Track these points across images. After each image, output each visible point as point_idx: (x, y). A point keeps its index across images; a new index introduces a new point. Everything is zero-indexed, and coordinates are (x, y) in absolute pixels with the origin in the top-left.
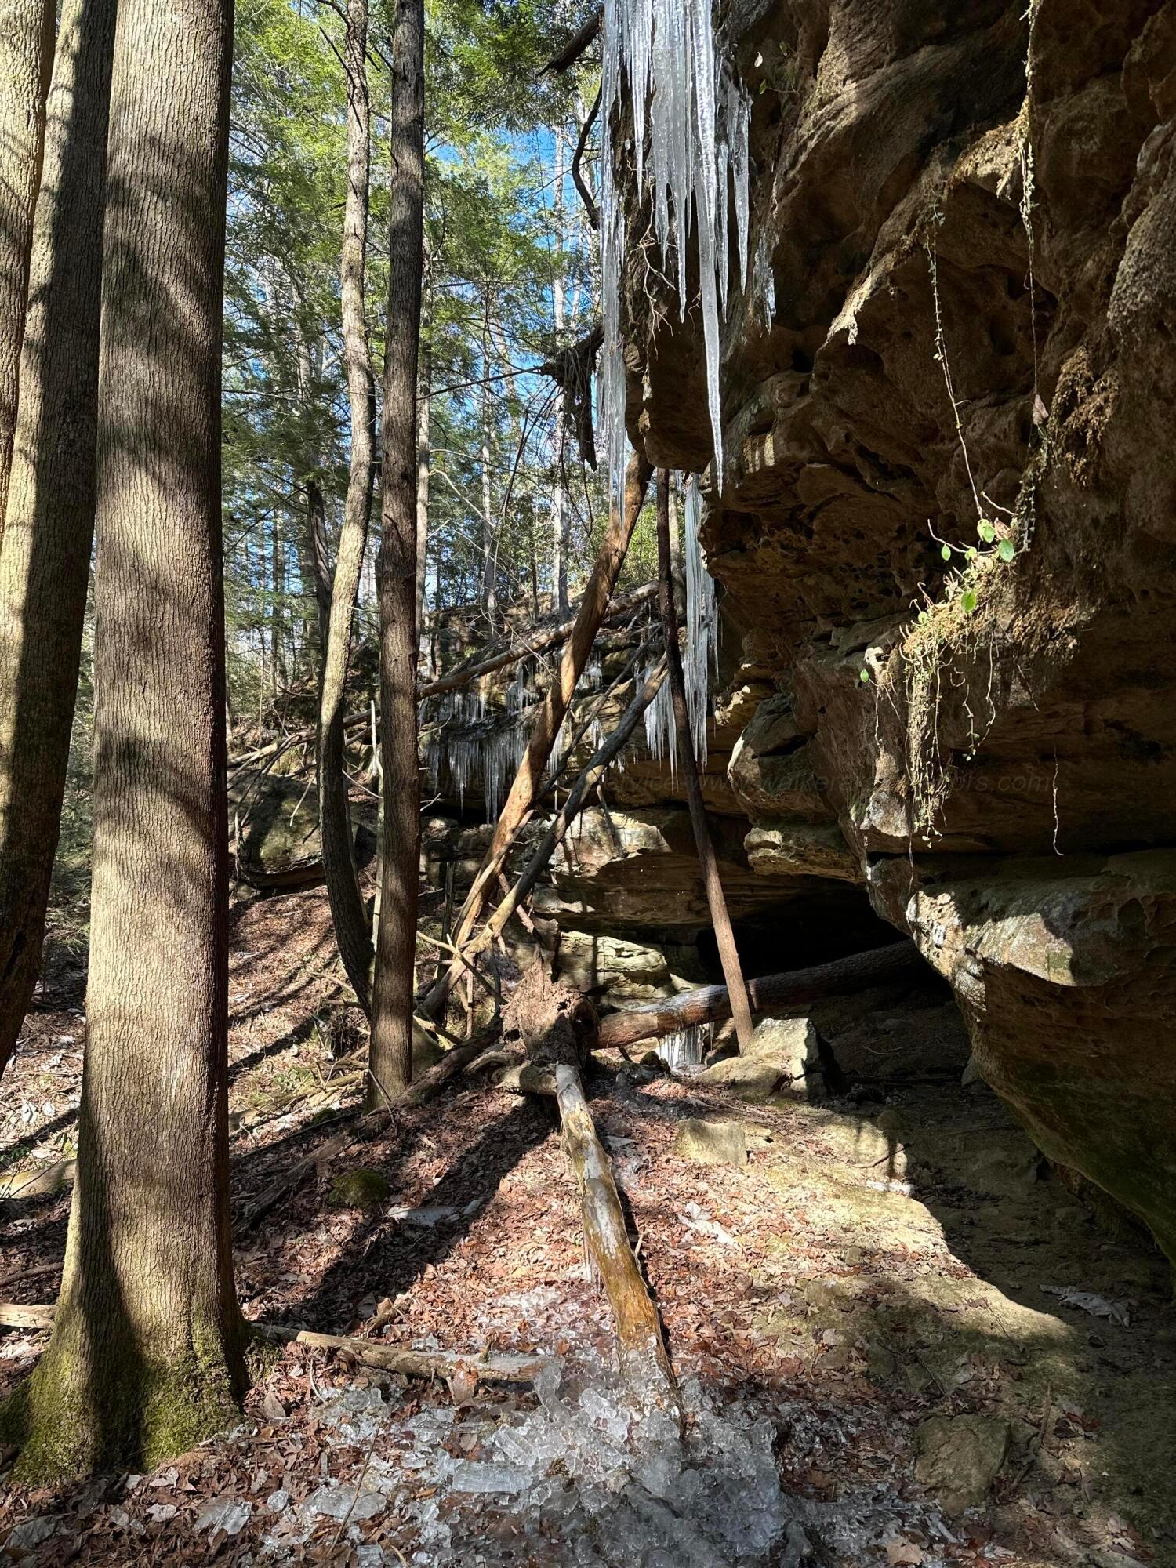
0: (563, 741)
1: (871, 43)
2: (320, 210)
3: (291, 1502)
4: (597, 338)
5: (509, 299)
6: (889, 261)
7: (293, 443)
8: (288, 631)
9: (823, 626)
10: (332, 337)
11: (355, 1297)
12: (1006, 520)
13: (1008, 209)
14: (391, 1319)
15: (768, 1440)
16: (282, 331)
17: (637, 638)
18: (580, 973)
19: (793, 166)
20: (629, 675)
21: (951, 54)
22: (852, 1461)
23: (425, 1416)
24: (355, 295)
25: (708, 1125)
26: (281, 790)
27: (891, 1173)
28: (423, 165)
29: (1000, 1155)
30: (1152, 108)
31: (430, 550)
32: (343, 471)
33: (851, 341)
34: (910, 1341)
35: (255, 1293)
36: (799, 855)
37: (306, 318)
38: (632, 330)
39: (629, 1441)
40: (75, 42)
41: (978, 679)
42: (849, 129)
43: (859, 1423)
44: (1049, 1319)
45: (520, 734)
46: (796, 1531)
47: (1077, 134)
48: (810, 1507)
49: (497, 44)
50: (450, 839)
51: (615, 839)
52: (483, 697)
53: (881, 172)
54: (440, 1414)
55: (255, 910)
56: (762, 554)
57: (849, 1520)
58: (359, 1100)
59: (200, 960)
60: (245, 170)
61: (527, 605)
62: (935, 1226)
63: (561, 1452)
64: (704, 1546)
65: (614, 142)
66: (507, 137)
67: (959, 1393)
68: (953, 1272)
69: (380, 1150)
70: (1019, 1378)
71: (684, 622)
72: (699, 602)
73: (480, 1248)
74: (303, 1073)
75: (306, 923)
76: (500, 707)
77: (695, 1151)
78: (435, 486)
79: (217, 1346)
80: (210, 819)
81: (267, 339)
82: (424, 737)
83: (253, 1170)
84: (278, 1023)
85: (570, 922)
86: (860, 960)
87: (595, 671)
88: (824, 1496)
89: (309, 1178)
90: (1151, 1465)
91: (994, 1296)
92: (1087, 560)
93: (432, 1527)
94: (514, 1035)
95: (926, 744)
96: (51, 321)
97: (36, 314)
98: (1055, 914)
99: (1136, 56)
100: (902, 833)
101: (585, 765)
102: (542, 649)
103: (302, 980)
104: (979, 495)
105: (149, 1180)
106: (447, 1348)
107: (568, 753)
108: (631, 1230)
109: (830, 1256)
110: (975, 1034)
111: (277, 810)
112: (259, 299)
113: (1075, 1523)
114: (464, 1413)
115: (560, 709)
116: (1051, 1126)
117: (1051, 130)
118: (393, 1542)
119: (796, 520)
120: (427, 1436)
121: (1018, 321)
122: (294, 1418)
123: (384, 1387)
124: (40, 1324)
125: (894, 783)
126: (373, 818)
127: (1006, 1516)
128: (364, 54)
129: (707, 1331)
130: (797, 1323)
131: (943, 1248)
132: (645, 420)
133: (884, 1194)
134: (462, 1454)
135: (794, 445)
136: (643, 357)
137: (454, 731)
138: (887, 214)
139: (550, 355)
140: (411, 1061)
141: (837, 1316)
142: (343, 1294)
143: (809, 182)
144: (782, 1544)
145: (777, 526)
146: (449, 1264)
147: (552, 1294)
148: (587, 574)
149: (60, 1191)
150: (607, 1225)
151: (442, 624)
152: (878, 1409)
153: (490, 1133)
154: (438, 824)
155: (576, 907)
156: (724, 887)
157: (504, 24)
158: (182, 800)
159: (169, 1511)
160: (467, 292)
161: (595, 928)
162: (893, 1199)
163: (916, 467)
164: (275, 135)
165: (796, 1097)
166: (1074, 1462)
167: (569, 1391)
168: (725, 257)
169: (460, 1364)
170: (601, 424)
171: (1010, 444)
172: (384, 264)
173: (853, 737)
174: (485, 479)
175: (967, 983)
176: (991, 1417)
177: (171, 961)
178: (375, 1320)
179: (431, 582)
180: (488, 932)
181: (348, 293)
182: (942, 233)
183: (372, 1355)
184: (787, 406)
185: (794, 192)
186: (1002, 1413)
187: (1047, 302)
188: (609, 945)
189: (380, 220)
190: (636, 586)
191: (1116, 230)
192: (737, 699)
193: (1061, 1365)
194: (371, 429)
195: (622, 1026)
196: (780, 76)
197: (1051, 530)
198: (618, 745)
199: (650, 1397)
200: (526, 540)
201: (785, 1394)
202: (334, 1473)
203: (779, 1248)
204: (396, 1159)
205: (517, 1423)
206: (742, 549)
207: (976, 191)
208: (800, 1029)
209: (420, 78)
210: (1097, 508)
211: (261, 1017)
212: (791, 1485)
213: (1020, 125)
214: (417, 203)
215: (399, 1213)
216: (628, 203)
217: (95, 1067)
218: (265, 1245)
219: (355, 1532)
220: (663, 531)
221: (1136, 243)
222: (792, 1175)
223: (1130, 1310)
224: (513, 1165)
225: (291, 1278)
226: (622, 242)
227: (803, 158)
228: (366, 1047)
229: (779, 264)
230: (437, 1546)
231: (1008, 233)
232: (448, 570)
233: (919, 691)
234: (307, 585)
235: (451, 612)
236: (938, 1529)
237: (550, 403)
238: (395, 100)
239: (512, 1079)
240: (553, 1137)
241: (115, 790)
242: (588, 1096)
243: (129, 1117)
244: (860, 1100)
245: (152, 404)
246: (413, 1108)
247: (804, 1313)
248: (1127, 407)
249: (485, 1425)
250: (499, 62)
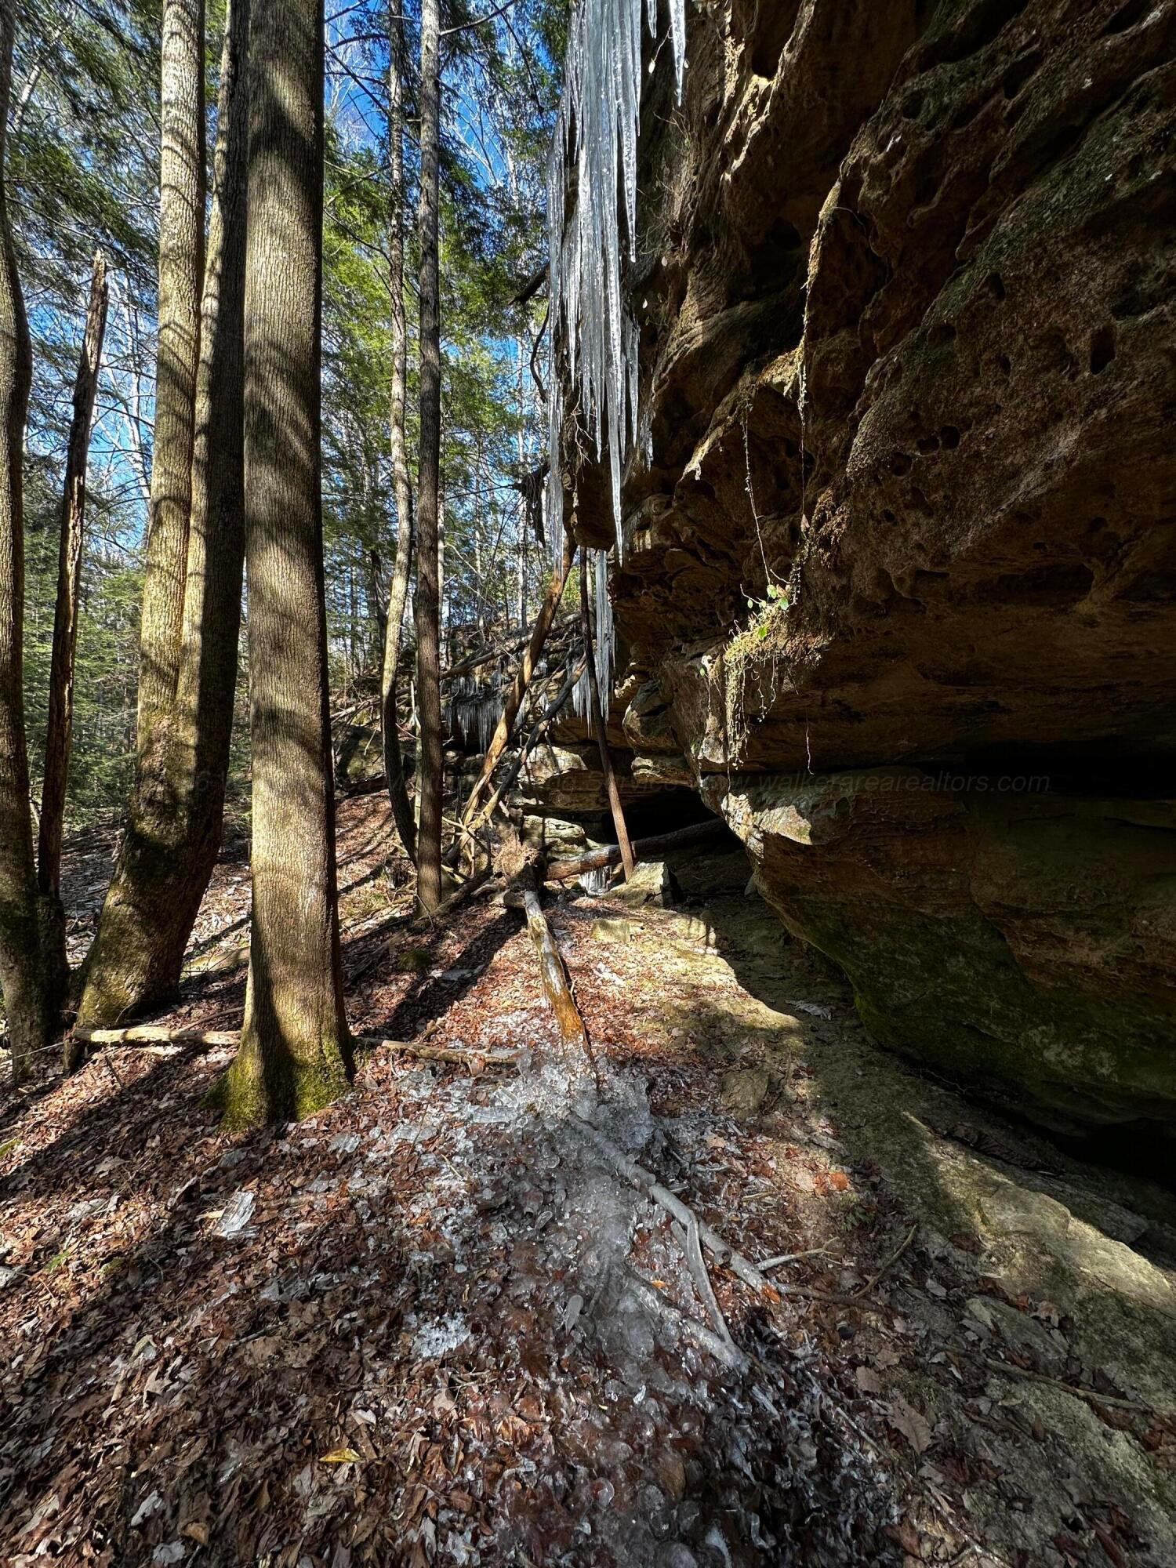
0: (525, 706)
1: (711, 298)
2: (375, 382)
3: (382, 1133)
4: (545, 469)
5: (491, 442)
6: (720, 430)
7: (362, 527)
8: (361, 640)
9: (677, 642)
10: (384, 462)
11: (414, 1020)
12: (783, 586)
13: (790, 403)
14: (435, 1032)
15: (644, 1087)
16: (353, 457)
17: (567, 645)
18: (535, 838)
19: (664, 370)
20: (563, 667)
21: (758, 307)
22: (688, 1096)
23: (456, 1084)
24: (399, 437)
25: (610, 922)
26: (359, 733)
27: (707, 944)
28: (439, 355)
29: (765, 933)
30: (874, 347)
31: (445, 591)
32: (393, 543)
33: (697, 478)
34: (718, 1033)
35: (357, 1020)
36: (661, 773)
37: (368, 450)
38: (566, 465)
39: (569, 1091)
40: (218, 266)
41: (766, 676)
42: (698, 350)
43: (691, 1076)
44: (790, 1017)
45: (499, 701)
46: (658, 1133)
47: (832, 361)
48: (666, 1121)
49: (483, 282)
50: (459, 763)
51: (555, 763)
52: (477, 679)
53: (716, 378)
54: (464, 1082)
55: (345, 804)
56: (643, 599)
57: (686, 1126)
58: (410, 911)
59: (320, 836)
60: (328, 355)
61: (502, 625)
62: (731, 971)
63: (532, 1100)
64: (611, 1145)
65: (557, 351)
66: (489, 341)
67: (744, 1058)
68: (740, 996)
69: (425, 940)
70: (775, 1049)
71: (595, 637)
72: (604, 625)
73: (483, 992)
74: (378, 897)
75: (375, 812)
76: (488, 686)
77: (602, 936)
78: (448, 553)
79: (337, 1051)
80: (321, 755)
81: (344, 462)
82: (443, 702)
83: (353, 952)
84: (361, 869)
85: (529, 810)
86: (693, 828)
87: (542, 664)
88: (673, 1115)
89: (385, 955)
90: (841, 1091)
91: (762, 1007)
92: (828, 611)
93: (463, 1143)
94: (500, 875)
95: (735, 712)
96: (210, 447)
97: (200, 442)
98: (802, 806)
99: (867, 316)
100: (721, 761)
101: (538, 720)
102: (512, 651)
103: (374, 843)
104: (769, 571)
105: (293, 960)
106: (467, 1046)
107: (528, 713)
108: (568, 979)
109: (675, 989)
110: (756, 869)
111: (356, 746)
112: (338, 437)
113: (803, 1123)
114: (478, 1081)
115: (523, 688)
116: (796, 918)
117: (817, 358)
118: (441, 1152)
119: (663, 580)
120: (458, 1094)
121: (792, 469)
122: (382, 1088)
123: (433, 1069)
124: (232, 1041)
125: (717, 733)
126: (413, 750)
127: (768, 1120)
128: (402, 285)
129: (610, 1032)
130: (658, 1025)
131: (735, 983)
132: (574, 518)
133: (703, 955)
134: (478, 1103)
135: (663, 538)
136: (573, 481)
137: (460, 700)
138: (718, 403)
139: (516, 476)
140: (443, 889)
141: (679, 1021)
142: (407, 1019)
143: (674, 381)
144: (653, 1140)
145: (652, 583)
146: (466, 1001)
147: (525, 1015)
148: (539, 607)
149: (238, 966)
150: (555, 977)
151: (452, 636)
152: (701, 1068)
153: (487, 929)
154: (451, 754)
155: (533, 802)
156: (618, 789)
157: (487, 269)
158: (303, 743)
159: (314, 1141)
160: (467, 437)
161: (543, 813)
162: (708, 958)
163: (731, 553)
164: (346, 334)
165: (657, 905)
166: (801, 1091)
167: (536, 1067)
168: (624, 424)
169: (475, 1055)
170: (548, 520)
171: (784, 542)
172: (416, 419)
173: (694, 706)
174: (477, 551)
175: (755, 844)
176: (760, 1071)
177: (302, 837)
178: (426, 1033)
179: (445, 610)
180: (483, 816)
181: (395, 434)
182: (751, 416)
183: (424, 1052)
184: (659, 514)
185: (665, 387)
186: (765, 1068)
187: (810, 460)
188: (552, 822)
189: (413, 391)
190: (567, 615)
191: (851, 419)
192: (627, 683)
193: (795, 1042)
194: (410, 520)
195: (561, 868)
196: (657, 315)
197: (809, 592)
198: (557, 708)
199: (579, 1068)
200: (502, 587)
201: (652, 1064)
202: (406, 1116)
203: (648, 986)
204: (434, 944)
205: (508, 1085)
206: (631, 596)
207: (771, 392)
208: (660, 868)
209: (437, 302)
210: (835, 581)
211: (351, 866)
212: (656, 1111)
213: (798, 352)
214: (437, 381)
215: (437, 973)
216: (565, 388)
217: (259, 898)
218: (361, 994)
219: (419, 1147)
220: (583, 583)
221: (863, 428)
222: (655, 947)
223: (832, 1012)
224: (501, 946)
225: (377, 1011)
226: (561, 410)
227: (670, 366)
228: (414, 882)
229: (655, 429)
230: (466, 1153)
231: (789, 418)
232: (456, 603)
233: (732, 683)
234: (371, 612)
235: (457, 628)
236: (733, 1129)
237: (516, 507)
238: (421, 315)
239: (499, 899)
240: (523, 930)
241: (264, 738)
242: (543, 908)
243: (280, 925)
244: (692, 905)
245: (278, 503)
246: (443, 916)
247: (662, 1020)
248: (855, 526)
249: (490, 1087)
250: (485, 294)
